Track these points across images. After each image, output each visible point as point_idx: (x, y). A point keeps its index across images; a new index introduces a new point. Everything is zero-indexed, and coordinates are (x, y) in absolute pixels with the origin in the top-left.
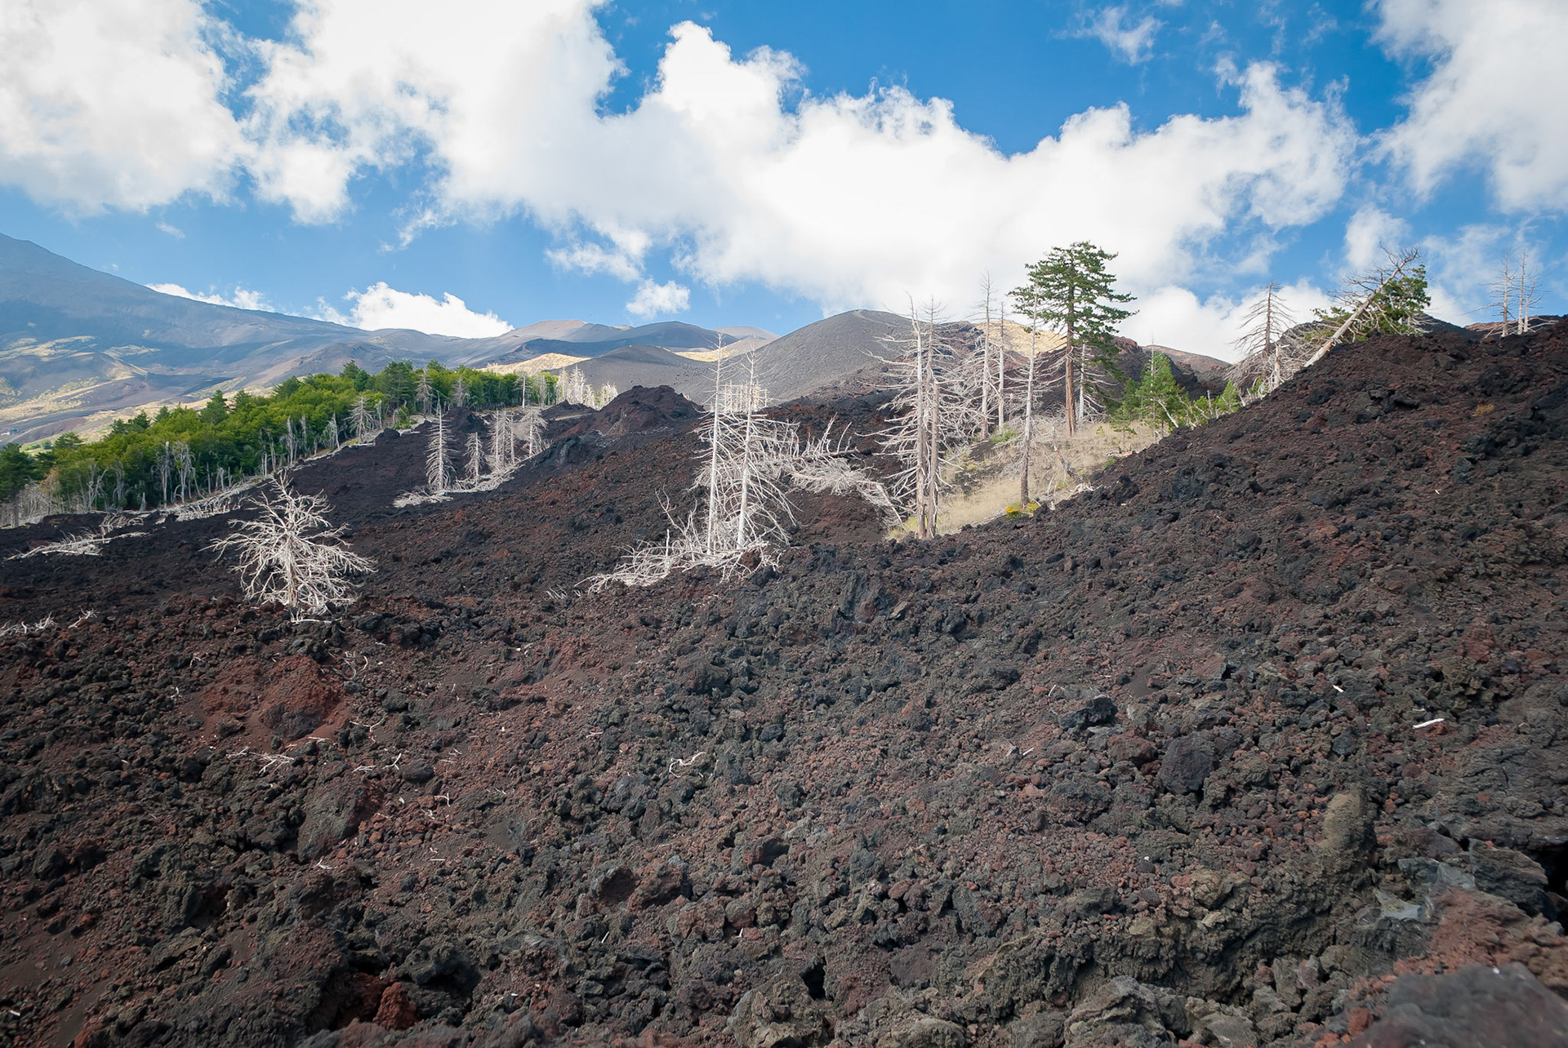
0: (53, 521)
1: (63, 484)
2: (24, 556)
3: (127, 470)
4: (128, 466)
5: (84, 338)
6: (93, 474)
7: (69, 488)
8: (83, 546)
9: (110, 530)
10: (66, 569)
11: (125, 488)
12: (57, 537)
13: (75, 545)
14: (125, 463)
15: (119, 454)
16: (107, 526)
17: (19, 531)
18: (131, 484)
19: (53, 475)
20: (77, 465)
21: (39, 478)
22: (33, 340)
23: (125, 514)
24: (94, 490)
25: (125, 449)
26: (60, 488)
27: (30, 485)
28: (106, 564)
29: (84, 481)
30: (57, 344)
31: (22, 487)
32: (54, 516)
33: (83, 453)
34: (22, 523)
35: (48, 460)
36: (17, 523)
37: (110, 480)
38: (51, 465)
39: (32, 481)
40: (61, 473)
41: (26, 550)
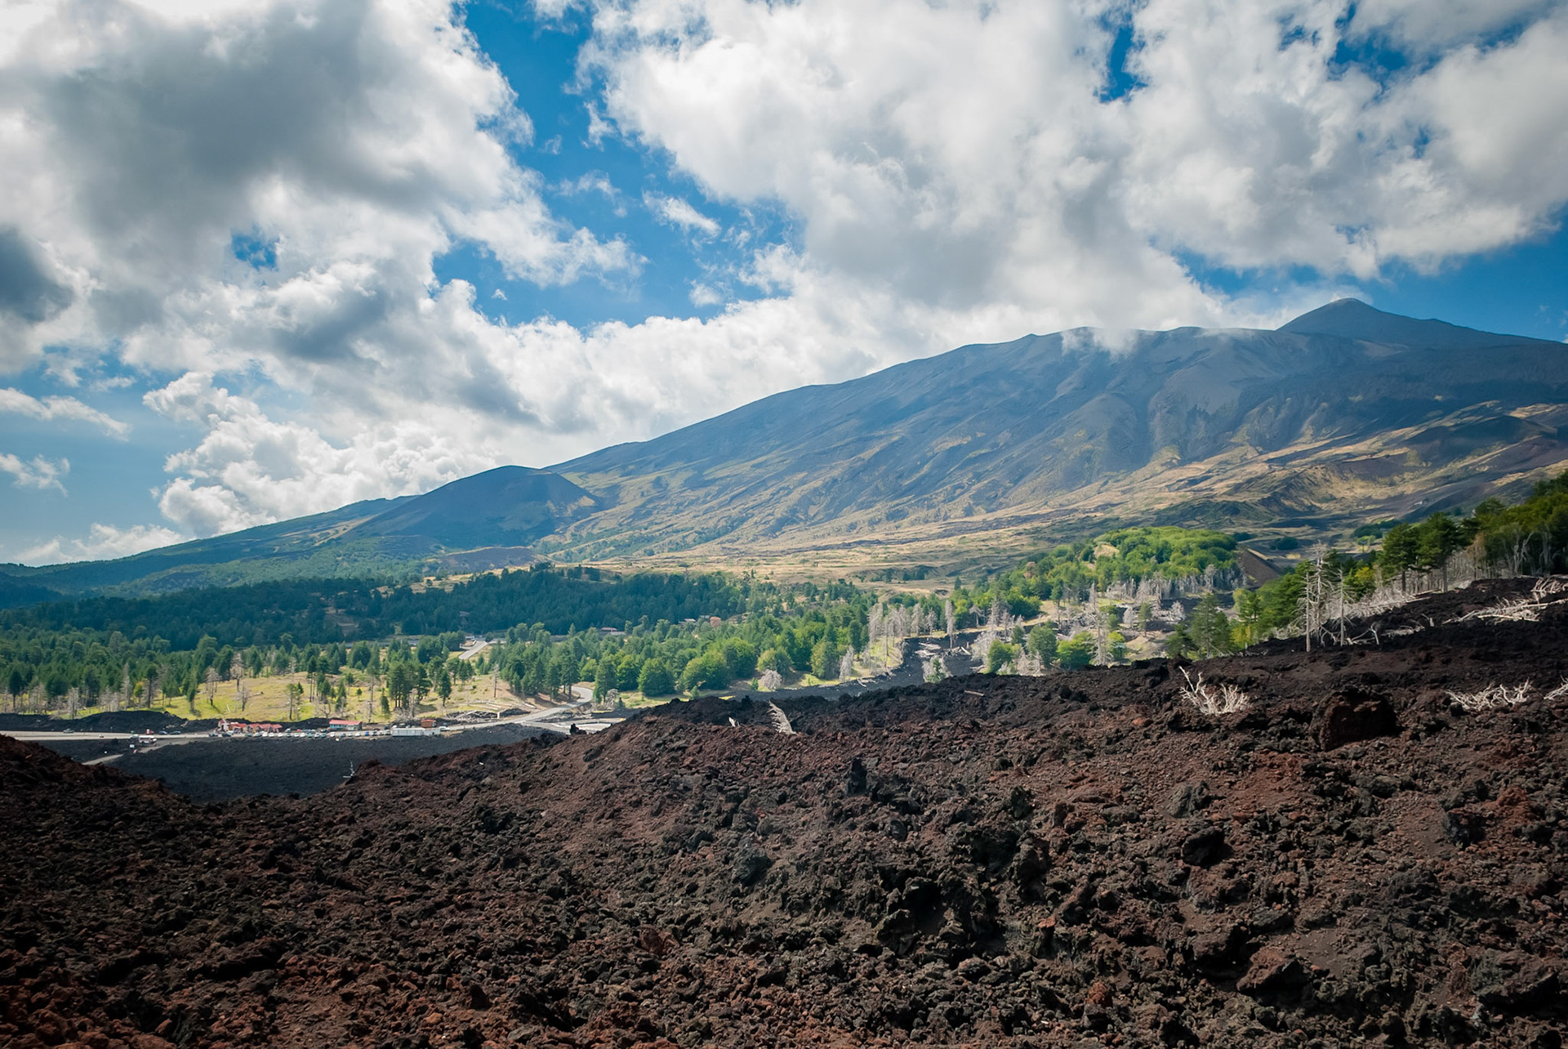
0: (1480, 586)
1: (1488, 549)
2: (1461, 619)
3: (1553, 533)
4: (1555, 528)
5: (1488, 404)
6: (1518, 538)
7: (1495, 553)
8: (1518, 611)
9: (1543, 595)
10: (1507, 634)
11: (1552, 552)
12: (1491, 601)
13: (1508, 610)
14: (1551, 526)
15: (1545, 517)
16: (1540, 591)
17: (1449, 596)
18: (1559, 547)
19: (1478, 541)
20: (1501, 530)
21: (1465, 543)
22: (1440, 412)
23: (1558, 579)
24: (1519, 553)
25: (1550, 512)
26: (1485, 553)
27: (1458, 551)
28: (1548, 630)
29: (1510, 547)
30: (1463, 413)
31: (1450, 553)
32: (1481, 581)
33: (1507, 518)
34: (1450, 588)
35: (1473, 526)
36: (1446, 588)
37: (1536, 544)
38: (1476, 531)
39: (1459, 547)
40: (1486, 538)
41: (1460, 614)
